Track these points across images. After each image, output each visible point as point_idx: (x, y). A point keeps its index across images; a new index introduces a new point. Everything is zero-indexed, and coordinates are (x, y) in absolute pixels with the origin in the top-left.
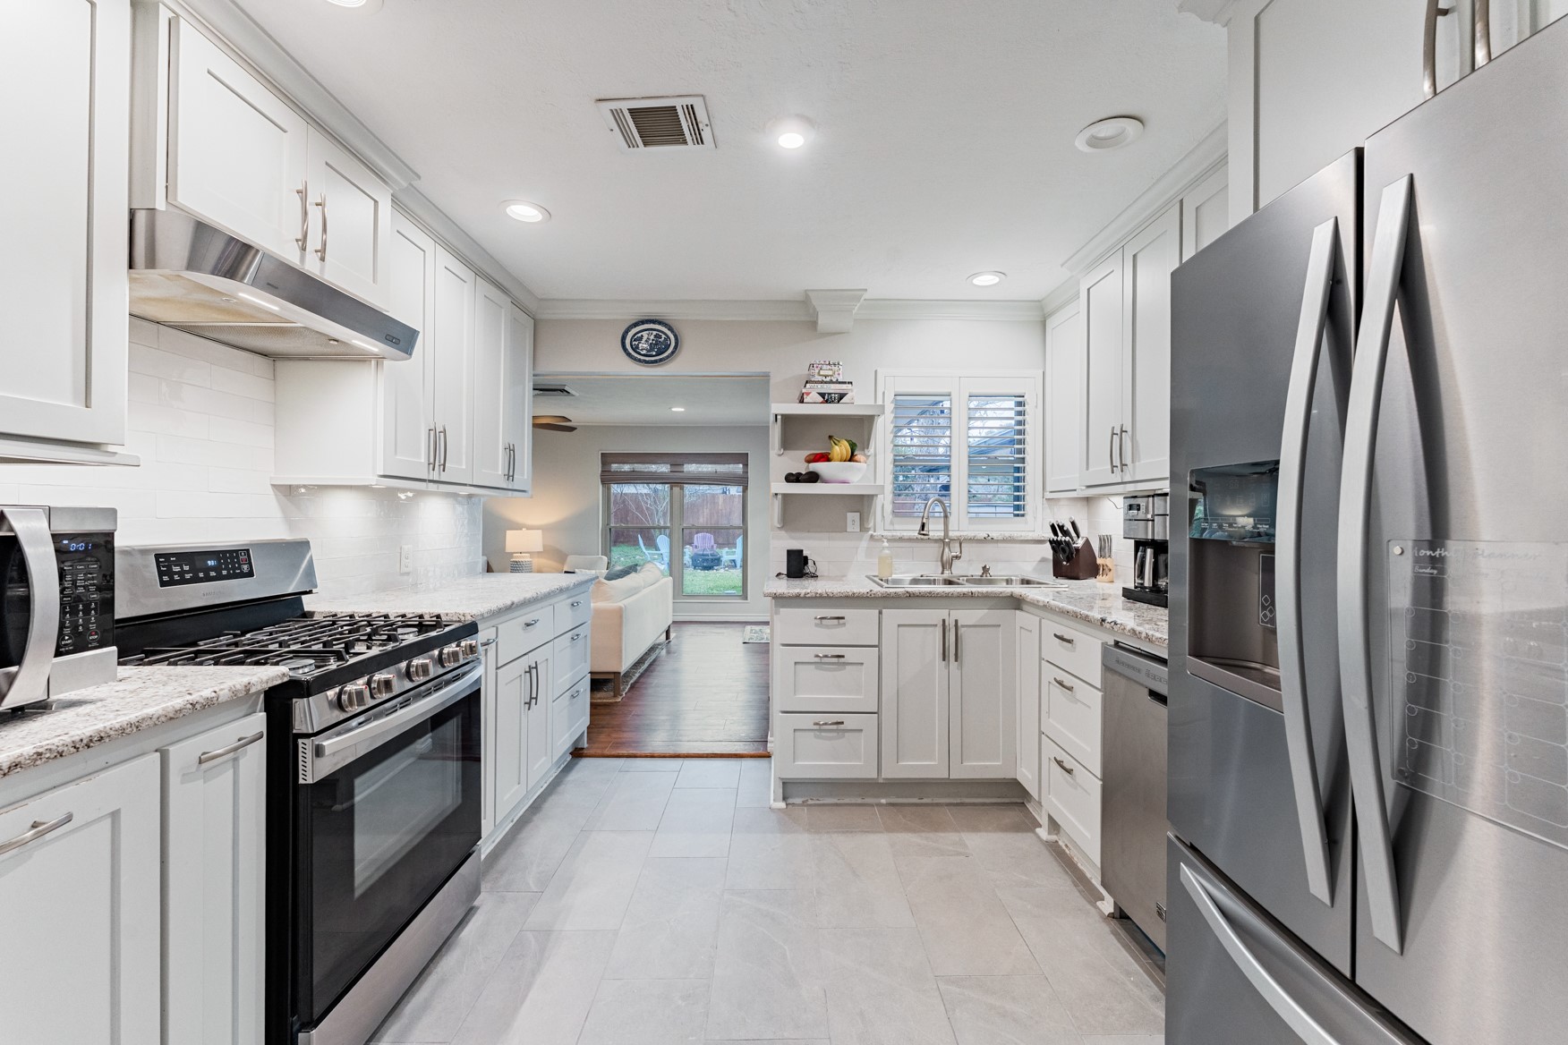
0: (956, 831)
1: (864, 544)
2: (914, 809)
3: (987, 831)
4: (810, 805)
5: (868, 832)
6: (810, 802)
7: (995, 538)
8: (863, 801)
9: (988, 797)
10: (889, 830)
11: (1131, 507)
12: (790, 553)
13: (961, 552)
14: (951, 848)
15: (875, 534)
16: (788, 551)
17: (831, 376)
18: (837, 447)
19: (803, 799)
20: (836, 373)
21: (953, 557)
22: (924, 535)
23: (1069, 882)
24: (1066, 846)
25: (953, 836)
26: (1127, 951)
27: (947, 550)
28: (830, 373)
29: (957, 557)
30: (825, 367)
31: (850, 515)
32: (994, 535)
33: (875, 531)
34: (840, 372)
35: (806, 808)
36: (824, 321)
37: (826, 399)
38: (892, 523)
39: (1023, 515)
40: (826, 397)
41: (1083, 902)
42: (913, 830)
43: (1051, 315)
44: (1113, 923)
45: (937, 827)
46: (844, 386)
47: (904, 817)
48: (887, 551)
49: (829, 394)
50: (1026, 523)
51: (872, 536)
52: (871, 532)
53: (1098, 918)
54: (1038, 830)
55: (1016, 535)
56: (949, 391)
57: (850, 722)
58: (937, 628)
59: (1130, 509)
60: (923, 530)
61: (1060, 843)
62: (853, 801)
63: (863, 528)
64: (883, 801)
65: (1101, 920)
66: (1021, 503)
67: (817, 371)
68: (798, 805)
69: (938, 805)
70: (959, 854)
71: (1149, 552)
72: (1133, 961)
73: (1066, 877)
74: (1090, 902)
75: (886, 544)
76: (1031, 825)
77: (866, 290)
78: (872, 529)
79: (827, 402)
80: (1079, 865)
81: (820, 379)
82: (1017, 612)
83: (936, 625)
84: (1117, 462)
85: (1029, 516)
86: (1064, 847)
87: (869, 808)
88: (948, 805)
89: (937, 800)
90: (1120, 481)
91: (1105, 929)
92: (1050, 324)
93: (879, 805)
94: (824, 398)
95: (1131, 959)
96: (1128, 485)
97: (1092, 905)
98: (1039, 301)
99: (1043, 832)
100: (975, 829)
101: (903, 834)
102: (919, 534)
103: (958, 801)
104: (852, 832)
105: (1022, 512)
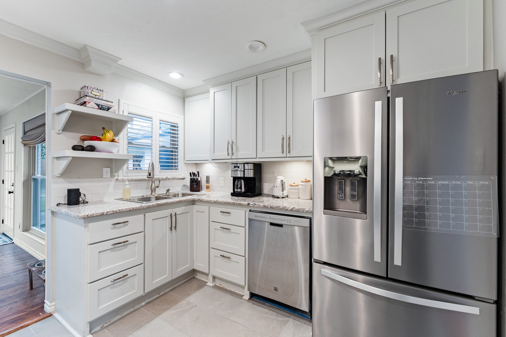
0: (183, 299)
1: (113, 183)
2: (159, 300)
3: (193, 293)
4: (106, 327)
5: (148, 322)
6: (106, 325)
7: (169, 178)
8: (135, 309)
9: (183, 280)
10: (157, 315)
11: (235, 167)
12: (70, 191)
13: (159, 185)
14: (188, 307)
15: (119, 178)
16: (68, 190)
17: (99, 96)
18: (108, 134)
19: (101, 326)
20: (102, 95)
21: (156, 187)
22: (150, 178)
23: (230, 296)
24: (220, 284)
25: (184, 302)
26: (261, 307)
27: (153, 184)
28: (98, 94)
29: (158, 187)
30: (95, 90)
31: (105, 170)
32: (169, 177)
33: (118, 177)
34: (104, 95)
35: (105, 330)
36: (94, 66)
37: (101, 107)
38: (127, 173)
39: (177, 169)
40: (100, 107)
41: (239, 300)
42: (167, 309)
43: (188, 97)
44: (250, 301)
45: (174, 302)
46: (109, 103)
47: (158, 305)
48: (128, 186)
49: (102, 105)
50: (179, 172)
51: (117, 179)
52: (116, 177)
53: (246, 302)
54: (207, 284)
55: (176, 176)
56: (152, 116)
57: (130, 272)
58: (168, 218)
59: (235, 168)
60: (150, 176)
61: (217, 284)
62: (129, 311)
63: (112, 176)
64: (143, 304)
65: (248, 302)
66: (176, 164)
67: (90, 91)
68: (99, 331)
69: (166, 293)
70: (192, 307)
71: (242, 181)
72: (264, 309)
73: (228, 295)
74: (240, 299)
75: (127, 183)
76: (203, 284)
77: (121, 59)
78: (117, 176)
79: (100, 109)
80: (228, 289)
81: (92, 95)
82: (194, 205)
83: (167, 217)
84: (230, 152)
85: (180, 170)
86: (219, 285)
87: (139, 311)
88: (170, 291)
89: (165, 291)
90: (231, 158)
91: (250, 304)
92: (187, 100)
93: (142, 307)
94: (99, 107)
95: (263, 309)
96: (234, 160)
97: (241, 299)
98: (183, 90)
99: (210, 284)
100: (189, 295)
101: (165, 313)
102: (148, 178)
103: (173, 287)
104: (142, 326)
105: (177, 168)
